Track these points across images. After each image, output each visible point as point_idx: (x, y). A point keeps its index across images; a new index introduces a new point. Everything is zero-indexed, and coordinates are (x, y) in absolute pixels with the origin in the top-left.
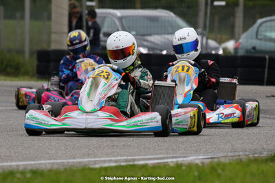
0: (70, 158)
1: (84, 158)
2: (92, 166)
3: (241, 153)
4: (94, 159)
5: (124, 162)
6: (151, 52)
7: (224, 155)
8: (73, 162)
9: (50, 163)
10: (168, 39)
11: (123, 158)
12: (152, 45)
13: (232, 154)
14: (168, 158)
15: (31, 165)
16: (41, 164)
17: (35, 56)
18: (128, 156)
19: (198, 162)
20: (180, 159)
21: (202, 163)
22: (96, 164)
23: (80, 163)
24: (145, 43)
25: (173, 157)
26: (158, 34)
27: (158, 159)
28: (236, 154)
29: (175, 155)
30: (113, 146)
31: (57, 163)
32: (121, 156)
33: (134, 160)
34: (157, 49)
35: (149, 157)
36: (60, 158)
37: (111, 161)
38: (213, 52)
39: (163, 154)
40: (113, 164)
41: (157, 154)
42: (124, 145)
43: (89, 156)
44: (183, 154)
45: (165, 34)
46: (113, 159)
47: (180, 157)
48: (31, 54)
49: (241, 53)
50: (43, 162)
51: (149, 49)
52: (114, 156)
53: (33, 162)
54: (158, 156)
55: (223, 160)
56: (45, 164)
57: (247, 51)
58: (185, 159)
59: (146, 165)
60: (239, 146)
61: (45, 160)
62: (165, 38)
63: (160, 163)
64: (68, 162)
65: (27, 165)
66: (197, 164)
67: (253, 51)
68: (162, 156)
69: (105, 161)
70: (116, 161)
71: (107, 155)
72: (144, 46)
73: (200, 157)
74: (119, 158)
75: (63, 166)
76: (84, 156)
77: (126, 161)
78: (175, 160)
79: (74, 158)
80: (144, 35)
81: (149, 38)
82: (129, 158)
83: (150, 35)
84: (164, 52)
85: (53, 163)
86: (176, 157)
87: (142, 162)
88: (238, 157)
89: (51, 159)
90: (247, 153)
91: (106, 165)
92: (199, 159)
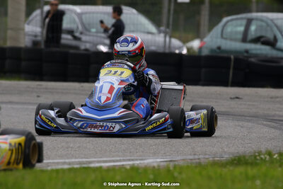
2: (45, 168)
3: (201, 156)
6: (110, 51)
7: (182, 158)
11: (81, 160)
13: (191, 157)
14: (124, 160)
18: (82, 158)
19: (155, 165)
20: (137, 162)
21: (159, 166)
22: (48, 166)
24: (106, 41)
25: (129, 160)
27: (114, 161)
28: (196, 157)
29: (132, 158)
30: (67, 148)
32: (76, 158)
33: (90, 162)
35: (105, 159)
37: (64, 163)
38: (177, 52)
39: (119, 157)
40: (66, 167)
41: (113, 157)
42: (79, 147)
44: (140, 156)
46: (67, 161)
47: (137, 160)
49: (205, 52)
52: (68, 158)
54: (113, 159)
55: (181, 163)
57: (212, 51)
58: (142, 162)
59: (101, 167)
60: (199, 149)
66: (154, 167)
67: (218, 51)
68: (118, 159)
69: (58, 163)
70: (69, 164)
71: (61, 157)
72: (104, 44)
73: (159, 160)
74: (73, 160)
77: (80, 163)
82: (84, 160)
86: (133, 160)
87: (98, 165)
88: (198, 161)
90: (207, 157)
91: (60, 167)
92: (157, 162)
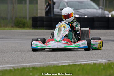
0: (48, 62)
1: (54, 62)
2: (58, 65)
4: (58, 62)
5: (71, 63)
6: (80, 17)
7: (113, 59)
8: (49, 64)
9: (39, 64)
10: (87, 11)
11: (70, 61)
12: (81, 14)
14: (89, 61)
15: (32, 65)
16: (36, 65)
17: (31, 19)
21: (105, 63)
22: (59, 64)
23: (52, 64)
24: (78, 13)
25: (92, 61)
26: (83, 9)
30: (66, 57)
31: (42, 64)
33: (75, 62)
34: (83, 15)
35: (81, 61)
36: (44, 62)
37: (65, 63)
38: (107, 16)
39: (87, 59)
40: (67, 64)
41: (85, 60)
42: (70, 56)
43: (56, 61)
44: (96, 59)
45: (86, 9)
46: (66, 62)
47: (94, 61)
48: (30, 18)
50: (37, 64)
51: (80, 15)
52: (66, 61)
53: (32, 64)
56: (38, 65)
58: (97, 61)
59: (81, 64)
61: (37, 63)
62: (86, 11)
63: (86, 63)
64: (47, 64)
65: (30, 65)
66: (102, 63)
68: (87, 60)
69: (63, 63)
71: (64, 60)
73: (103, 60)
74: (69, 61)
75: (45, 65)
76: (54, 61)
77: (72, 62)
78: (93, 62)
79: (50, 62)
80: (77, 9)
81: (79, 10)
83: (80, 9)
84: (86, 17)
85: (41, 64)
86: (93, 61)
87: (79, 63)
89: (40, 63)
